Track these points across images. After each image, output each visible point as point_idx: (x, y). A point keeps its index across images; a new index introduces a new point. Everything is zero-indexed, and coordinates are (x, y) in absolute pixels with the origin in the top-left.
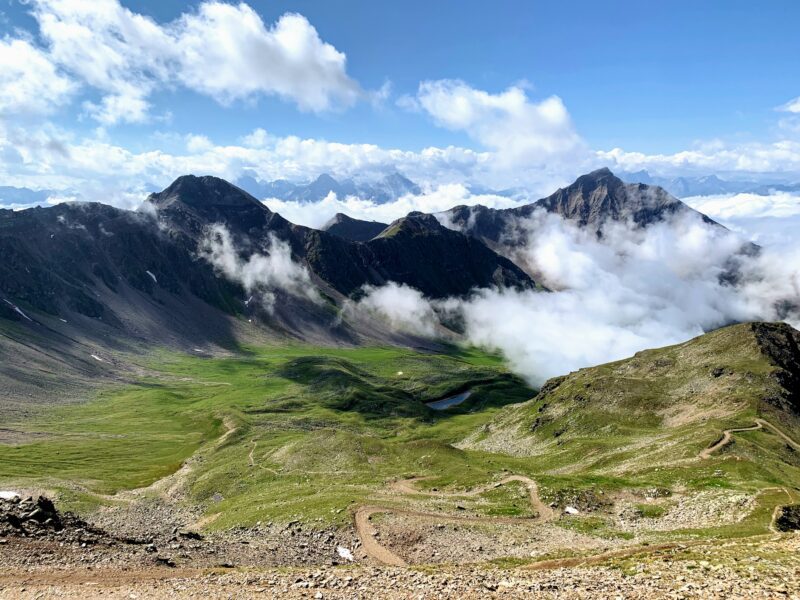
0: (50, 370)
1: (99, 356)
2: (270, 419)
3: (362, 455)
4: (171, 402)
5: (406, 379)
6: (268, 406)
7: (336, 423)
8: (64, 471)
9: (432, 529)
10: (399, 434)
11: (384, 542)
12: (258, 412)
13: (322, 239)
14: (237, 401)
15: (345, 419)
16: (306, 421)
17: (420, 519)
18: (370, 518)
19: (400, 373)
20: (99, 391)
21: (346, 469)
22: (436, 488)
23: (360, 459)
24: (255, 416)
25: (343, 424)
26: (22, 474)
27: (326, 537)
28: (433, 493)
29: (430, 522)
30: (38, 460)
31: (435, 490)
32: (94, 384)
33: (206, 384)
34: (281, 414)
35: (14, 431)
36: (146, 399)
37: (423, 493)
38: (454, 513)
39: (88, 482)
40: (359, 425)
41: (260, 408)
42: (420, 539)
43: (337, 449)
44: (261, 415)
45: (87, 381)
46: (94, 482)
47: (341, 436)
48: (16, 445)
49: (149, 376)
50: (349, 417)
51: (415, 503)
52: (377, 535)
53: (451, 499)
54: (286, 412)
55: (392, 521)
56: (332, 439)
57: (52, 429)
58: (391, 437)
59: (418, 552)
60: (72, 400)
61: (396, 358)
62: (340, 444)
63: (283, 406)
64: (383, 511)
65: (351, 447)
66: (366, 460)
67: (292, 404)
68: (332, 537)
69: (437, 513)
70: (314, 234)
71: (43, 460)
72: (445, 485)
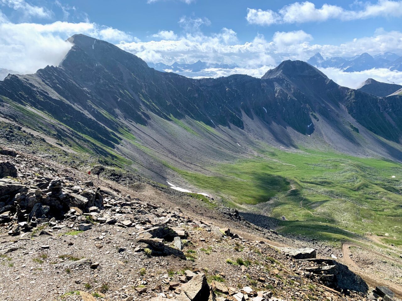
0: (221, 147)
1: (240, 144)
2: (313, 187)
3: (359, 217)
4: (267, 170)
5: (397, 181)
6: (312, 180)
7: (348, 197)
8: (223, 190)
9: (380, 261)
10: (385, 210)
11: (354, 259)
12: (307, 182)
13: (356, 95)
14: (298, 175)
15: (354, 196)
16: (332, 192)
17: (375, 255)
18: (350, 248)
19: (394, 177)
20: (238, 160)
21: (348, 221)
22: (393, 244)
23: (357, 218)
24: (305, 184)
25: (352, 198)
26: (210, 188)
27: (327, 249)
28: (391, 247)
29: (380, 258)
30: (215, 184)
31: (392, 245)
32: (236, 156)
33: (284, 164)
34: (319, 186)
35: (208, 170)
36: (257, 166)
37: (385, 245)
38: (396, 258)
39: (232, 197)
40: (362, 201)
41: (308, 181)
42: (372, 263)
43: (346, 210)
44: (309, 184)
45: (234, 155)
46: (234, 197)
47: (349, 204)
48: (208, 176)
49: (259, 156)
50: (356, 195)
51: (377, 248)
52: (351, 255)
53: (398, 252)
54: (321, 185)
55: (360, 252)
56: (343, 205)
57: (220, 172)
58: (380, 211)
59: (369, 268)
60: (228, 162)
61: (393, 168)
62: (348, 208)
63: (320, 182)
64: (357, 247)
65: (353, 211)
66: (361, 220)
67: (325, 182)
68: (330, 250)
69: (387, 256)
70: (351, 91)
71: (217, 184)
72: (399, 244)
